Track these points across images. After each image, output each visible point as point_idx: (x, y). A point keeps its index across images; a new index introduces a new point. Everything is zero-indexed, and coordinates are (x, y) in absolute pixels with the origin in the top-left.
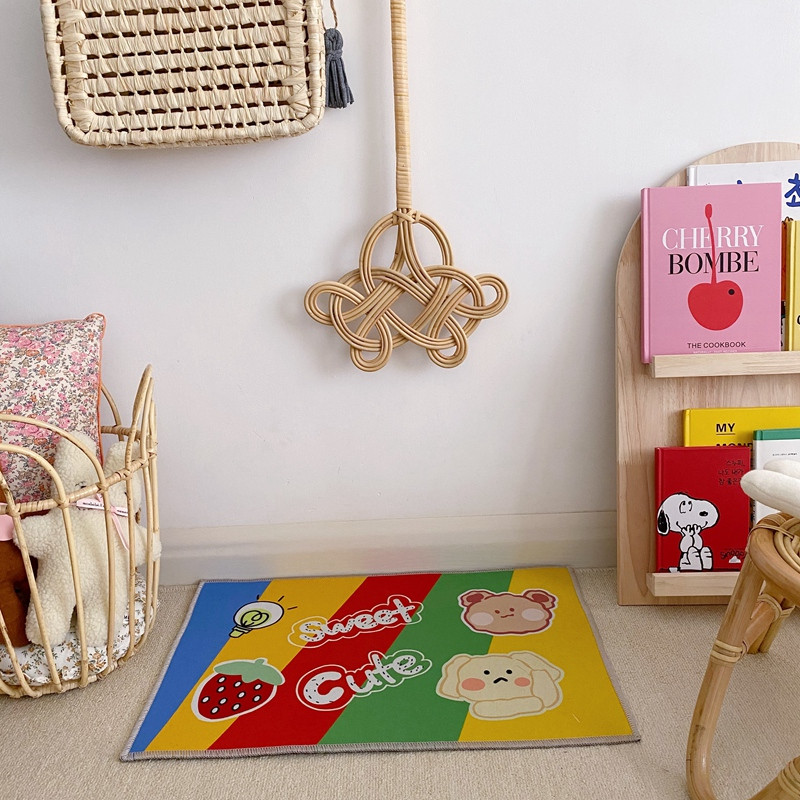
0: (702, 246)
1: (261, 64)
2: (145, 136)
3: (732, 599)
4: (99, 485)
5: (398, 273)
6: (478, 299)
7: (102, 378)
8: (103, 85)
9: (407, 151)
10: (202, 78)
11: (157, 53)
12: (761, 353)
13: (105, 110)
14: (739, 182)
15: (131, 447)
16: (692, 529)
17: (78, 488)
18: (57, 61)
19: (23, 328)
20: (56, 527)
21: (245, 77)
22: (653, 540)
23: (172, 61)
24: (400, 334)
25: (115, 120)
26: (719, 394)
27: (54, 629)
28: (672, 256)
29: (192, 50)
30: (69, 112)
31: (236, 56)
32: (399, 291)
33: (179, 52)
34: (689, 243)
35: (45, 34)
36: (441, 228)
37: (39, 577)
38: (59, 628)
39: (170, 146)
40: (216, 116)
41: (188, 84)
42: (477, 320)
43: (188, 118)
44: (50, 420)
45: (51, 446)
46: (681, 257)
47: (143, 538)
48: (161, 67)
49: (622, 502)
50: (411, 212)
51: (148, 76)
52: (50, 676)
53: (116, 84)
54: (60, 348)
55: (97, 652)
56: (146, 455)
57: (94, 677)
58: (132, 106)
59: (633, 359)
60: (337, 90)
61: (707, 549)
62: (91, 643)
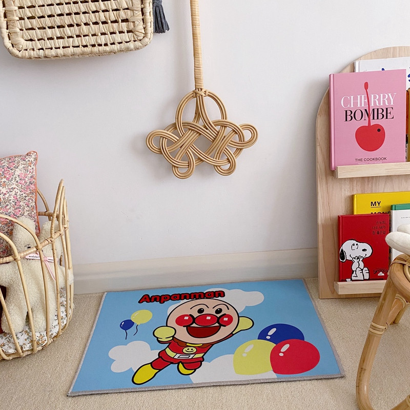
0: (363, 106)
1: (117, 10)
2: (53, 52)
4: (37, 247)
5: (197, 124)
6: (241, 137)
7: (37, 187)
8: (29, 24)
9: (200, 59)
10: (83, 18)
11: (58, 4)
12: (395, 163)
13: (30, 38)
14: (383, 69)
15: (53, 226)
16: (358, 258)
17: (26, 248)
18: (1, 10)
20: (15, 270)
21: (108, 17)
22: (337, 264)
23: (66, 9)
24: (199, 158)
25: (36, 43)
26: (372, 185)
27: (16, 324)
28: (346, 111)
29: (77, 3)
30: (10, 40)
32: (198, 134)
33: (70, 4)
34: (355, 104)
36: (220, 98)
37: (7, 297)
38: (19, 323)
39: (68, 58)
40: (92, 40)
41: (76, 23)
42: (241, 149)
43: (77, 41)
44: (9, 211)
45: (10, 226)
46: (351, 111)
47: (63, 273)
48: (60, 13)
49: (320, 245)
50: (203, 91)
51: (53, 18)
52: (16, 349)
53: (35, 23)
54: (13, 171)
55: (41, 335)
56: (62, 229)
57: (40, 348)
58: (45, 36)
59: (326, 168)
60: (160, 23)
61: (366, 269)
62: (37, 331)
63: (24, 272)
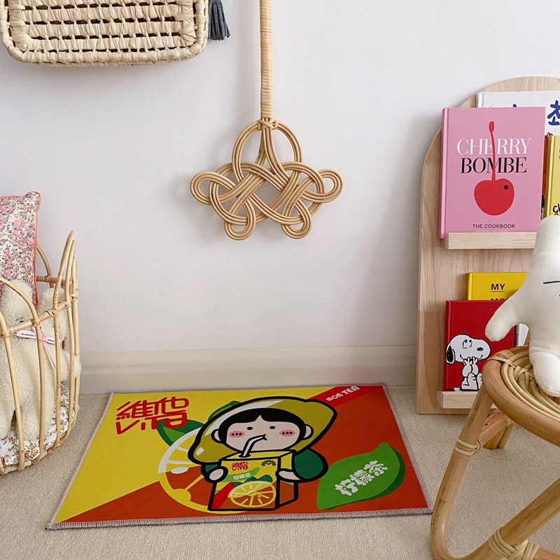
0: (486, 153)
1: (160, 4)
2: (70, 56)
4: (33, 320)
5: (260, 167)
6: (320, 188)
7: (37, 240)
8: (37, 15)
9: (270, 74)
10: (113, 12)
12: (526, 233)
13: (38, 36)
14: (515, 106)
15: (57, 293)
16: (471, 360)
17: (18, 322)
21: (147, 13)
22: (442, 367)
24: (262, 214)
25: (46, 42)
26: (494, 262)
28: (463, 159)
30: (11, 36)
32: (261, 181)
34: (476, 150)
36: (294, 134)
38: (2, 426)
39: (89, 65)
40: (124, 43)
41: (102, 17)
42: (319, 204)
43: (103, 43)
46: (470, 160)
47: (67, 360)
48: (82, 3)
49: (421, 340)
50: (272, 121)
51: (71, 10)
53: (47, 15)
54: (5, 217)
55: (31, 444)
56: (69, 299)
57: (29, 463)
58: (60, 33)
59: (432, 235)
60: (217, 26)
62: (27, 438)
63: (12, 354)
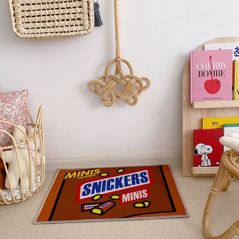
0: (208, 69)
1: (74, 13)
2: (39, 35)
3: (217, 175)
4: (26, 141)
5: (116, 77)
6: (141, 85)
7: (27, 109)
8: (26, 20)
9: (119, 41)
10: (56, 17)
11: (43, 10)
12: (226, 101)
13: (27, 28)
14: (220, 49)
15: (36, 130)
16: (205, 154)
17: (20, 142)
18: (12, 12)
19: (3, 94)
20: (14, 154)
21: (70, 17)
22: (193, 157)
23: (47, 12)
24: (117, 96)
25: (30, 30)
26: (213, 113)
27: (13, 184)
28: (199, 71)
29: (53, 9)
30: (16, 28)
31: (67, 11)
32: (117, 82)
33: (49, 9)
34: (204, 67)
35: (9, 4)
36: (130, 63)
37: (9, 169)
38: (15, 184)
39: (47, 38)
40: (61, 29)
41: (52, 19)
42: (140, 91)
43: (52, 30)
44: (11, 122)
45: (12, 130)
46: (202, 72)
47: (40, 157)
48: (44, 14)
49: (184, 146)
50: (120, 58)
51: (40, 17)
52: (12, 198)
53: (30, 19)
54: (14, 100)
55: (26, 191)
56: (40, 132)
57: (26, 198)
58: (35, 26)
59: (187, 103)
60: (98, 21)
61: (209, 160)
62: (25, 188)
